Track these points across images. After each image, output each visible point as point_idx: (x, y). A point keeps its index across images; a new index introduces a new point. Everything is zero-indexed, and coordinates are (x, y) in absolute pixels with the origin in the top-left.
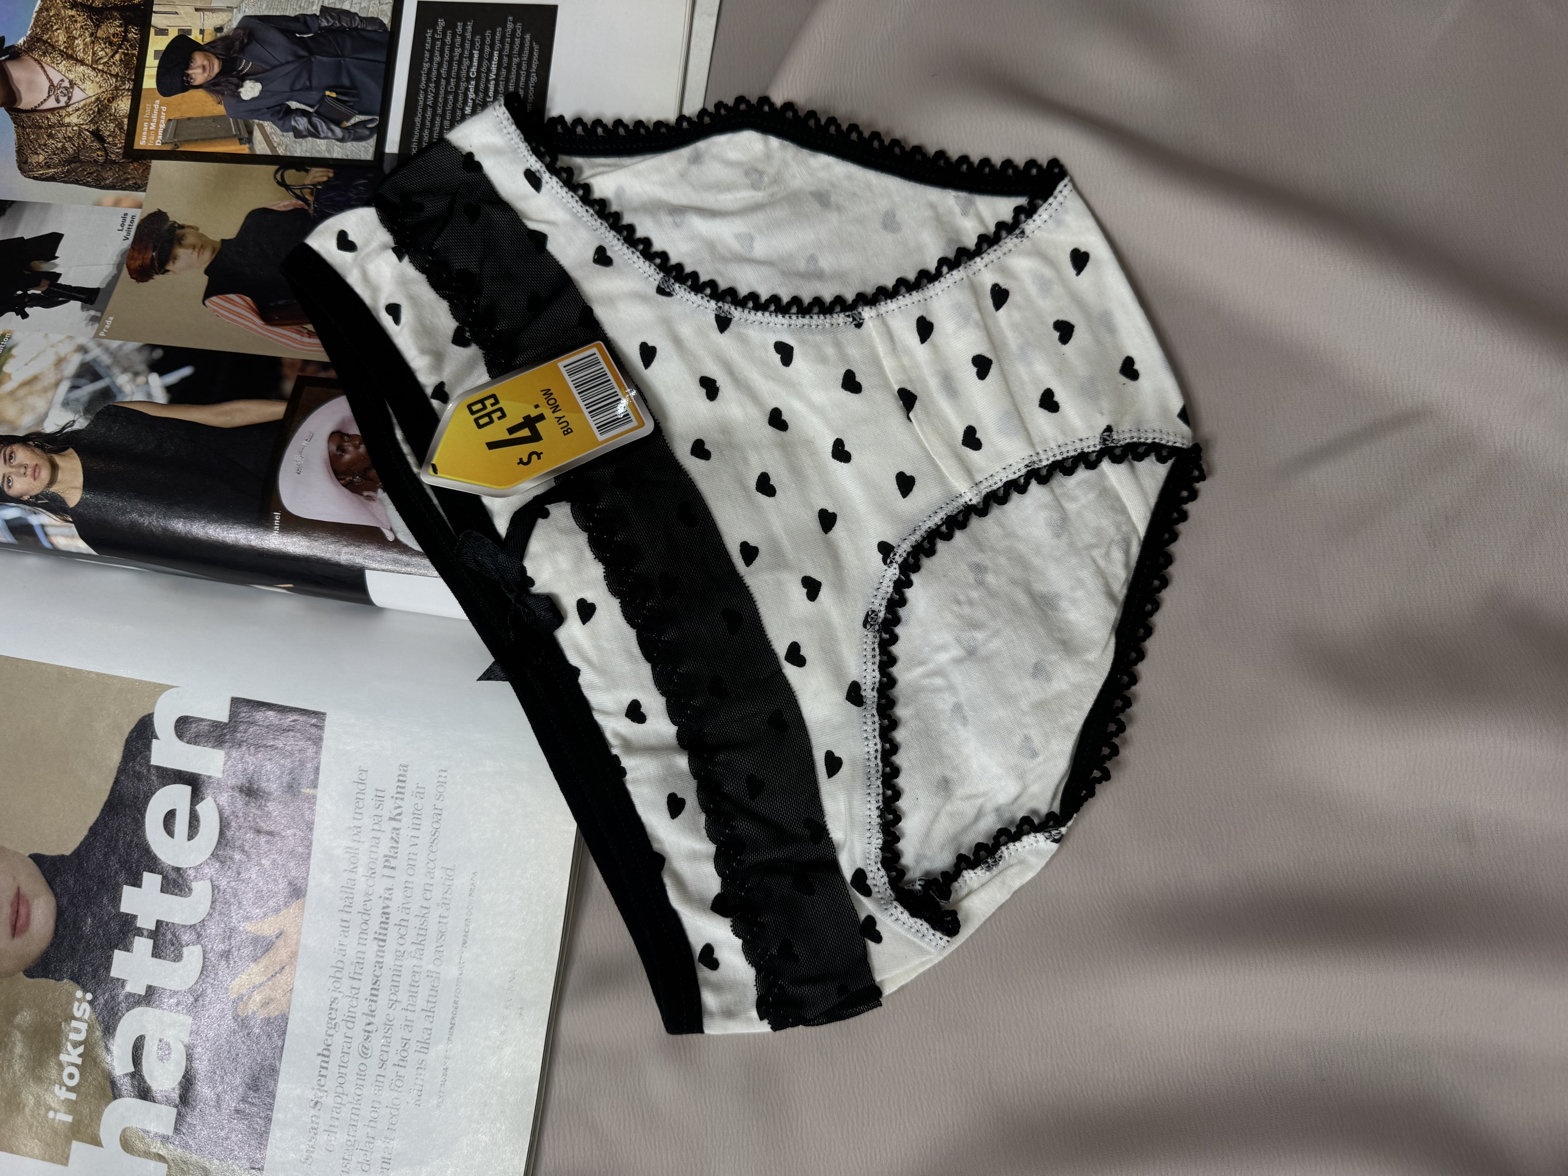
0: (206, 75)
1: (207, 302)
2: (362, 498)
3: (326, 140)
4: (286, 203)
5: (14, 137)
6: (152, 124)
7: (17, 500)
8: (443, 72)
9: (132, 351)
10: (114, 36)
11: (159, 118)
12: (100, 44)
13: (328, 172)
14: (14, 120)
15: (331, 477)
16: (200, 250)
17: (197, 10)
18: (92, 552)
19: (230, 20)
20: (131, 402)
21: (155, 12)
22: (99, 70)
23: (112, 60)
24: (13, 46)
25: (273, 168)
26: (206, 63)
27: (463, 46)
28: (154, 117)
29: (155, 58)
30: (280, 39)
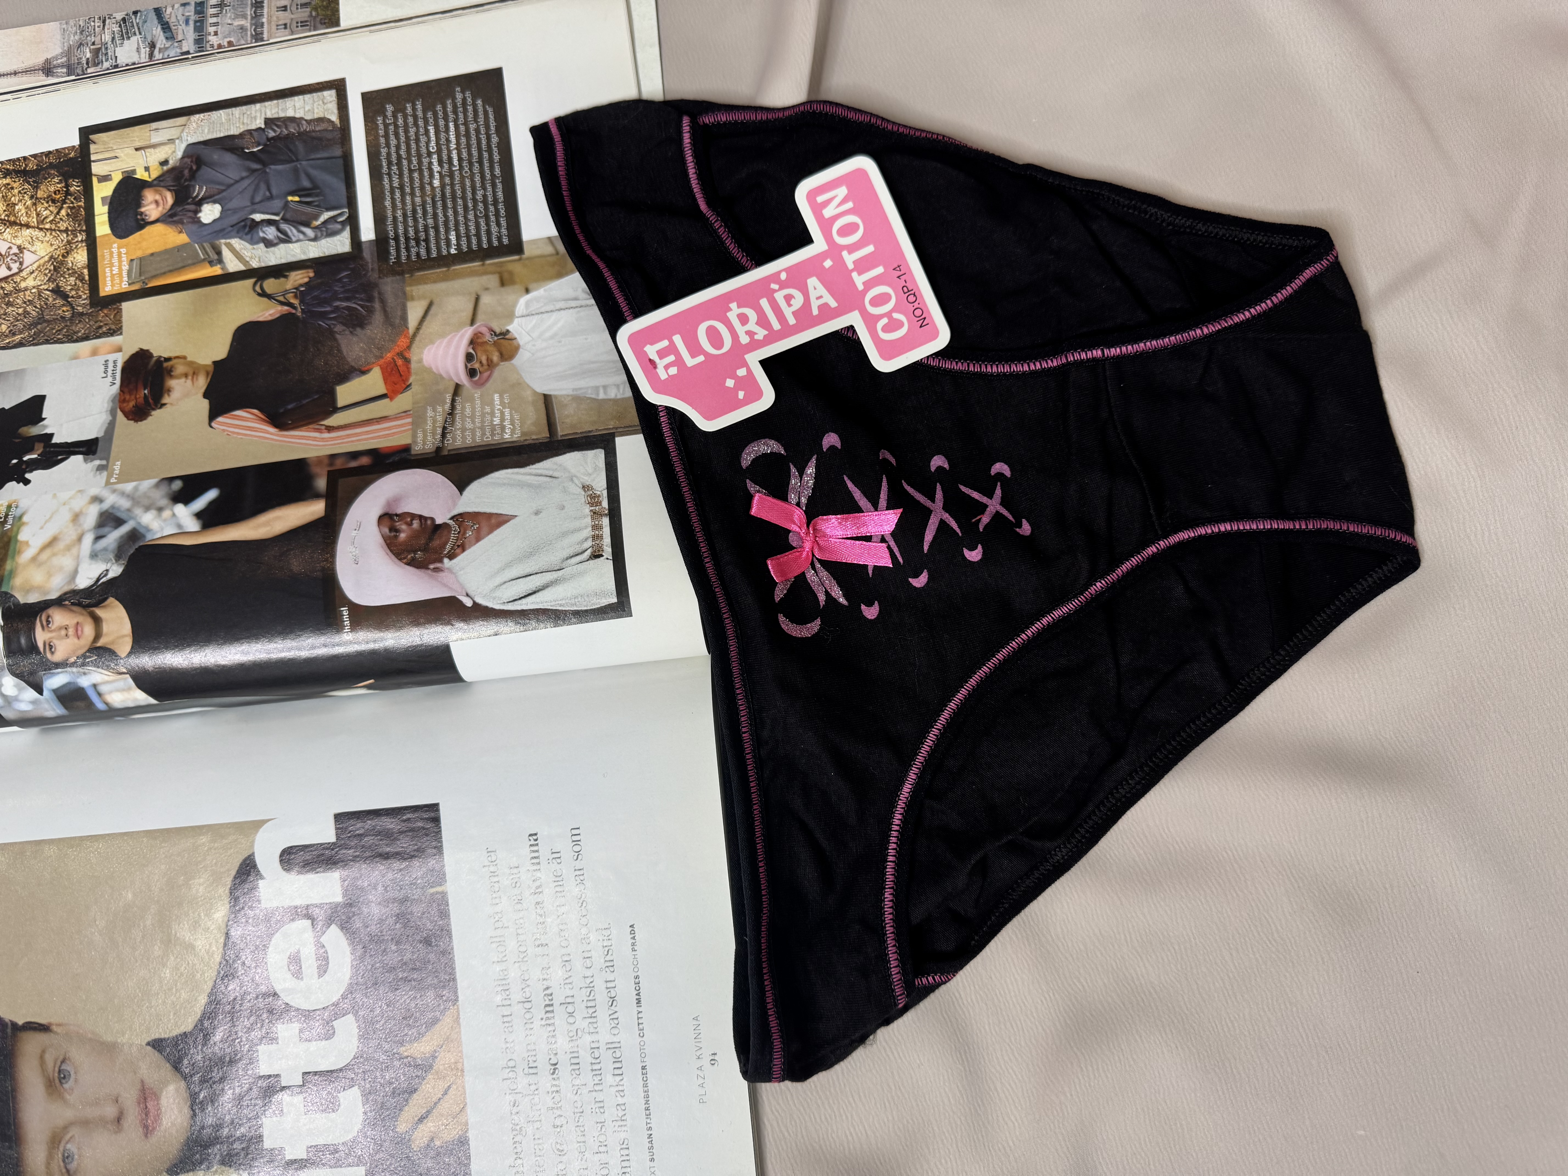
0: (160, 209)
1: (213, 424)
2: (429, 572)
3: (299, 244)
4: (271, 312)
6: (114, 268)
7: (62, 665)
8: (403, 153)
9: (150, 488)
10: (55, 193)
11: (120, 261)
12: (43, 204)
13: (308, 272)
15: (391, 558)
16: (193, 378)
17: (137, 149)
18: (152, 701)
19: (174, 152)
20: (162, 537)
21: (94, 161)
22: (47, 229)
23: (58, 217)
25: (251, 281)
26: (158, 197)
27: (416, 124)
28: (115, 260)
29: (103, 204)
30: (229, 158)
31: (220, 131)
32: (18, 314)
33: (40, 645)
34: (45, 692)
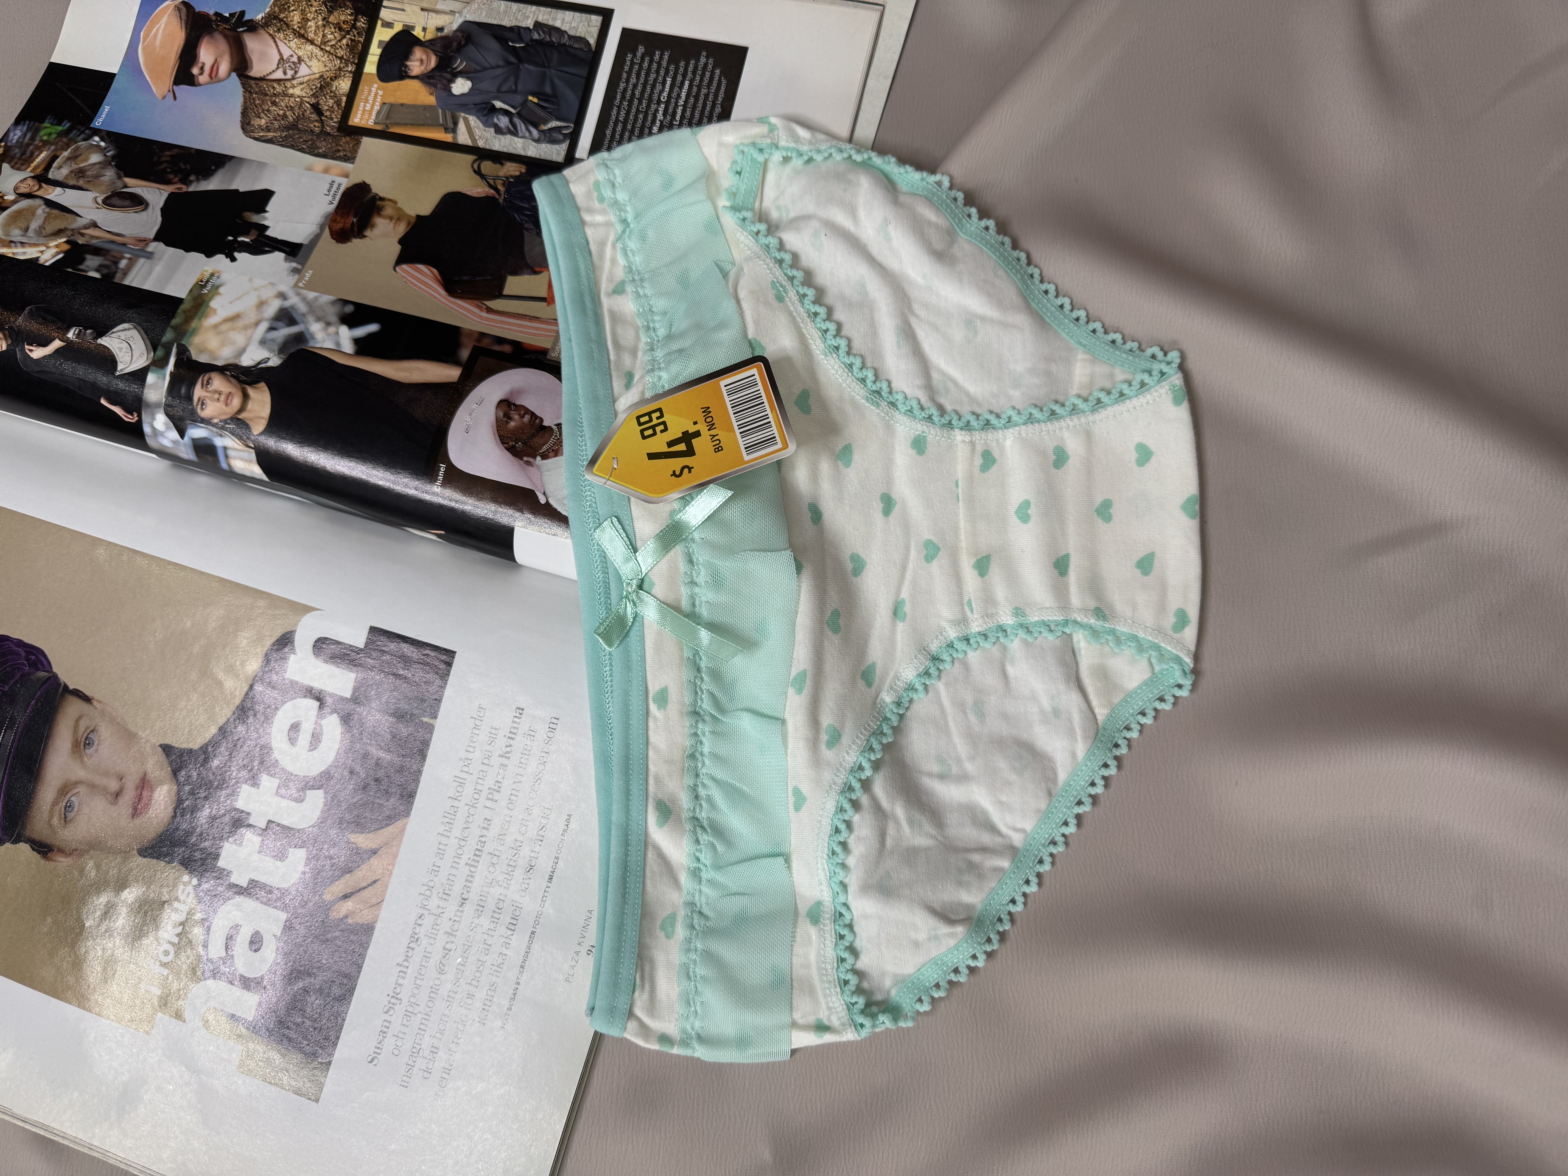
0: (423, 68)
1: (397, 269)
2: (521, 462)
3: (523, 140)
4: (480, 190)
5: (241, 100)
6: (368, 105)
7: (206, 422)
8: (637, 93)
9: (327, 303)
10: (344, 23)
11: (375, 100)
12: (331, 28)
13: (519, 166)
14: (244, 85)
15: (495, 439)
16: (396, 222)
17: (422, 9)
18: (265, 478)
19: (451, 23)
20: (322, 348)
21: (385, 7)
22: (326, 51)
23: (339, 44)
24: (251, 20)
25: (471, 158)
26: (424, 57)
27: (658, 72)
28: (371, 99)
29: (379, 47)
30: (494, 45)
31: (495, 18)
32: (278, 114)
33: (195, 399)
34: (186, 438)
